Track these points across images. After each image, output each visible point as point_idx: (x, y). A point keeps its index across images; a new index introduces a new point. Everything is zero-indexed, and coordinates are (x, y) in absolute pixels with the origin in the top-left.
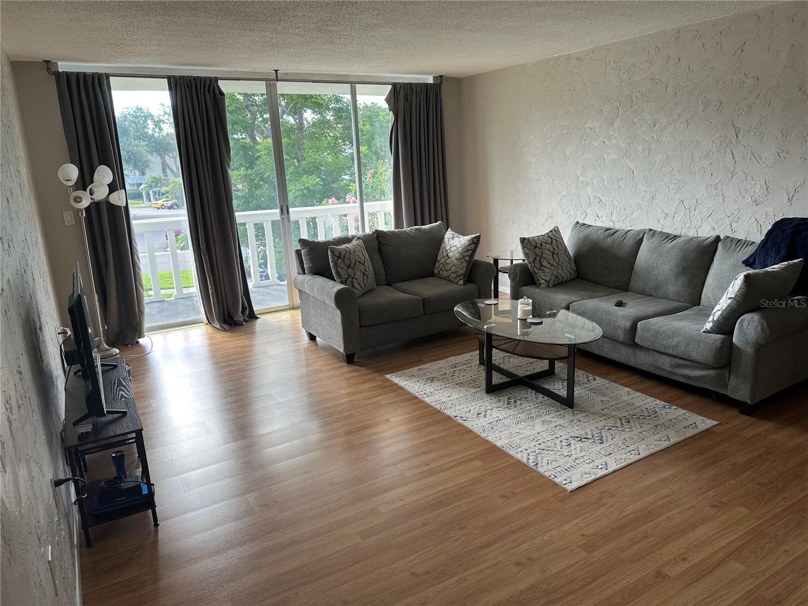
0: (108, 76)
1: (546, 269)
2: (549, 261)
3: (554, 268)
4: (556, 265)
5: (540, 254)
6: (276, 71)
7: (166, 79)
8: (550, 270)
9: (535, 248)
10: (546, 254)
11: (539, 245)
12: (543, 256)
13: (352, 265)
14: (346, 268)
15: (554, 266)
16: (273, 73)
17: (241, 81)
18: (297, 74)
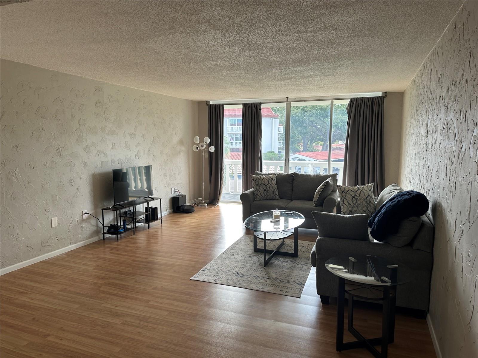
0: (223, 105)
1: (345, 206)
2: (348, 201)
3: (350, 206)
4: (352, 205)
5: (344, 196)
6: (287, 98)
7: (242, 105)
8: (348, 206)
9: (342, 192)
10: (348, 197)
11: (345, 191)
12: (346, 198)
13: (259, 185)
14: (256, 185)
15: (351, 205)
16: (285, 99)
17: (271, 104)
18: (301, 98)
